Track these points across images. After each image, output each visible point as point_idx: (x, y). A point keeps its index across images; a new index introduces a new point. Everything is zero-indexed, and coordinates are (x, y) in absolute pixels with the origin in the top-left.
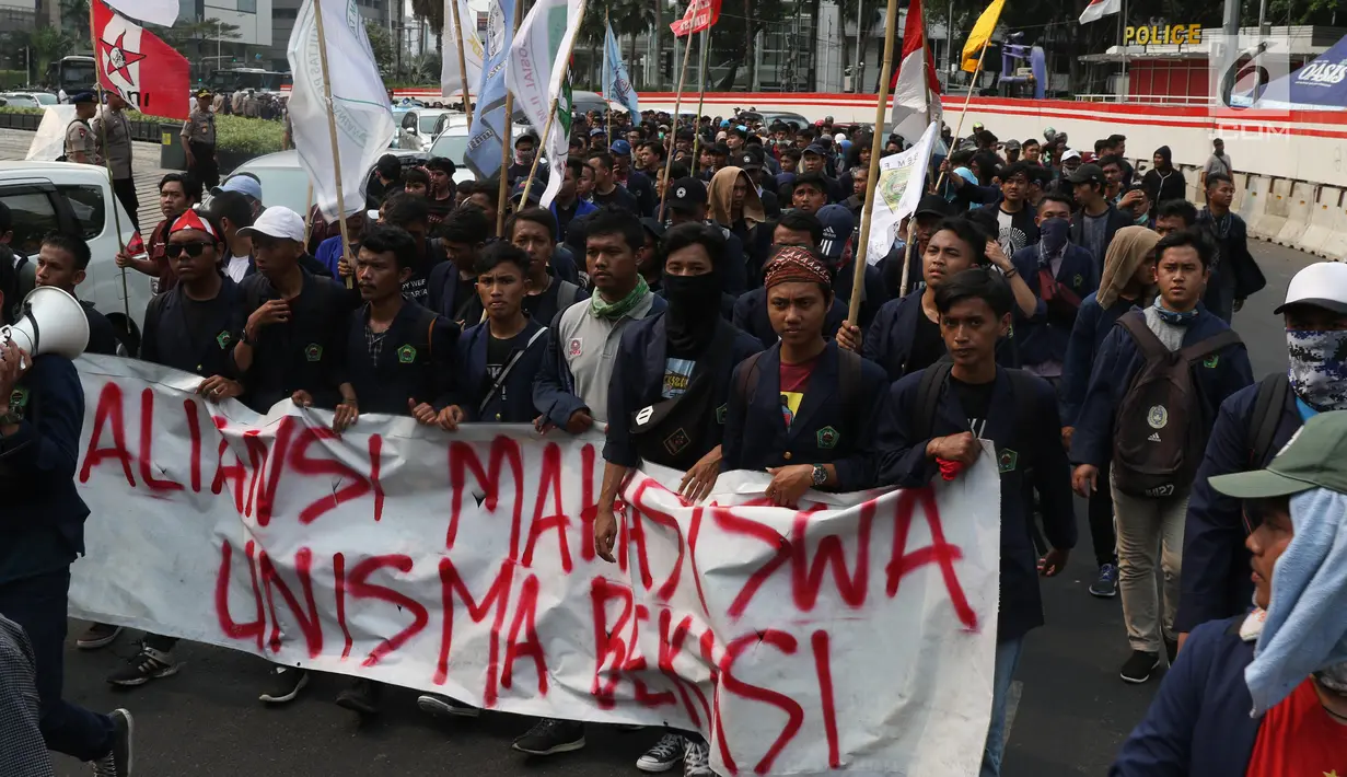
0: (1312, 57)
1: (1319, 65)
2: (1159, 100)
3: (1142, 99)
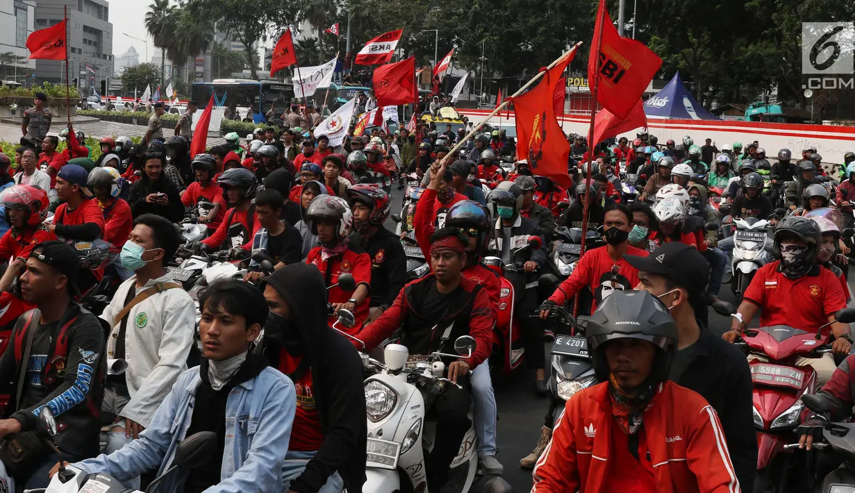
0: (653, 95)
1: (656, 98)
2: (585, 112)
3: (577, 112)
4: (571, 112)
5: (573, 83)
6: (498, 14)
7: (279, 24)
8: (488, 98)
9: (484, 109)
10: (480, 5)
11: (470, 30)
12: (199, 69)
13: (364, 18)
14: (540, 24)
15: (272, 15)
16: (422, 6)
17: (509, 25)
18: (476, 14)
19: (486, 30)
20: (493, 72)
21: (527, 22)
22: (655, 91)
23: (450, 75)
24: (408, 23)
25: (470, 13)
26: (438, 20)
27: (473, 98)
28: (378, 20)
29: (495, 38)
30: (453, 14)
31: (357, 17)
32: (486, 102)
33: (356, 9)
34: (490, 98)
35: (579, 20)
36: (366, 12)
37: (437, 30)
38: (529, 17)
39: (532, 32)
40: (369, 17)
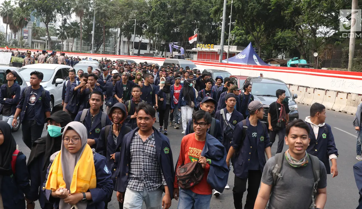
0: (238, 53)
1: (240, 55)
2: (204, 60)
3: (201, 60)
4: (198, 60)
5: (199, 46)
6: (164, 13)
7: (62, 15)
8: (158, 52)
9: (156, 57)
10: (155, 9)
11: (151, 20)
12: (25, 35)
13: (102, 13)
14: (183, 19)
15: (59, 10)
16: (129, 8)
17: (169, 19)
18: (154, 13)
19: (158, 21)
20: (161, 41)
21: (177, 18)
22: (238, 51)
23: (141, 41)
24: (122, 16)
25: (151, 13)
26: (136, 16)
27: (152, 52)
28: (108, 14)
29: (162, 24)
30: (143, 13)
31: (98, 13)
32: (158, 54)
33: (98, 9)
34: (159, 53)
35: (202, 17)
36: (102, 10)
37: (135, 20)
38: (178, 15)
39: (180, 22)
40: (104, 12)
